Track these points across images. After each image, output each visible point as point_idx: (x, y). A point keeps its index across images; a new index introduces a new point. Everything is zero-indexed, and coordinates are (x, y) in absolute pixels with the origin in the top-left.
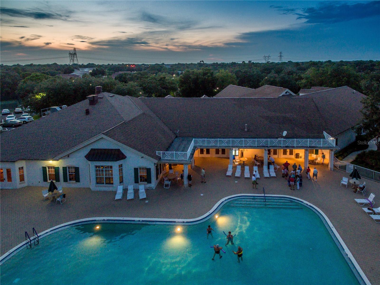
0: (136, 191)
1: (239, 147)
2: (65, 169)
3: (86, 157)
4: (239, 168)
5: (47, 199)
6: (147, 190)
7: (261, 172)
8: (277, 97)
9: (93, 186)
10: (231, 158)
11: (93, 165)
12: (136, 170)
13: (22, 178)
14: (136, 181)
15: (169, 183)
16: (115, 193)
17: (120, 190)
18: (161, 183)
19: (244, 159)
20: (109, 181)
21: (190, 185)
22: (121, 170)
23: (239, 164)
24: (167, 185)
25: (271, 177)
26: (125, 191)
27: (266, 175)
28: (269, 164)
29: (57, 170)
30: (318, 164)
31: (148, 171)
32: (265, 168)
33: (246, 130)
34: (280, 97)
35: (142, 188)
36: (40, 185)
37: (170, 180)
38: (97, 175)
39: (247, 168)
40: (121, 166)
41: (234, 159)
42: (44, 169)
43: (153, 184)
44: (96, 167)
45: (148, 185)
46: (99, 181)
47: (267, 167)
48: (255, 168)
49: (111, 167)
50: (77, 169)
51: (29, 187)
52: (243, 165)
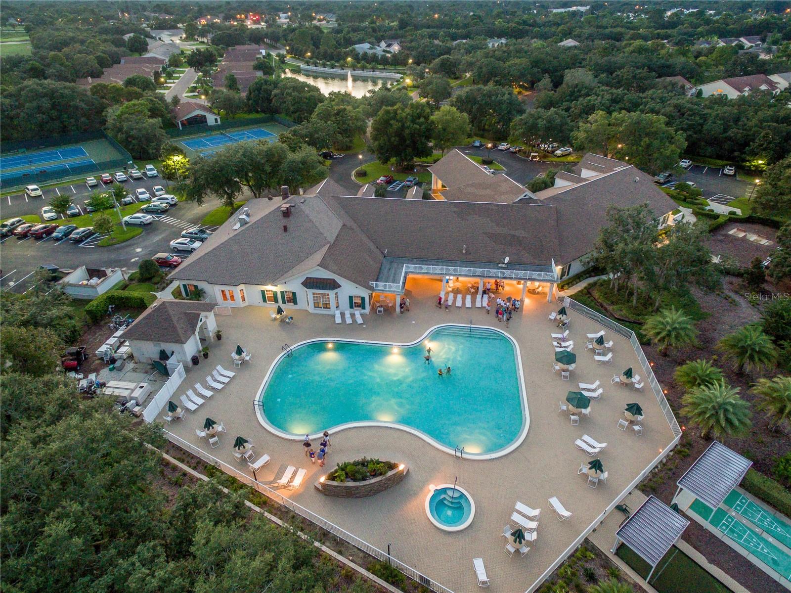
0: (353, 316)
1: (453, 275)
2: (282, 293)
3: (302, 284)
4: (451, 296)
5: (275, 319)
6: (362, 315)
7: (473, 301)
8: (511, 203)
9: (311, 309)
10: (444, 281)
11: (310, 292)
12: (351, 298)
13: (244, 300)
14: (351, 307)
15: (382, 309)
16: (334, 316)
17: (338, 314)
18: (374, 309)
19: (458, 285)
20: (326, 306)
21: (402, 312)
22: (337, 297)
23: (452, 291)
24: (380, 311)
25: (483, 307)
26: (343, 315)
27: (478, 304)
28: (484, 292)
29: (275, 294)
30: (538, 293)
31: (363, 299)
32: (479, 297)
33: (464, 252)
34: (514, 203)
35: (358, 312)
36: (260, 305)
37: (381, 306)
38: (314, 300)
39: (459, 296)
40: (337, 293)
41: (448, 282)
42: (263, 292)
43: (367, 311)
44: (314, 294)
45: (363, 311)
46: (317, 306)
47: (480, 296)
48: (469, 297)
49: (328, 295)
50: (294, 294)
51: (249, 306)
52: (456, 291)
